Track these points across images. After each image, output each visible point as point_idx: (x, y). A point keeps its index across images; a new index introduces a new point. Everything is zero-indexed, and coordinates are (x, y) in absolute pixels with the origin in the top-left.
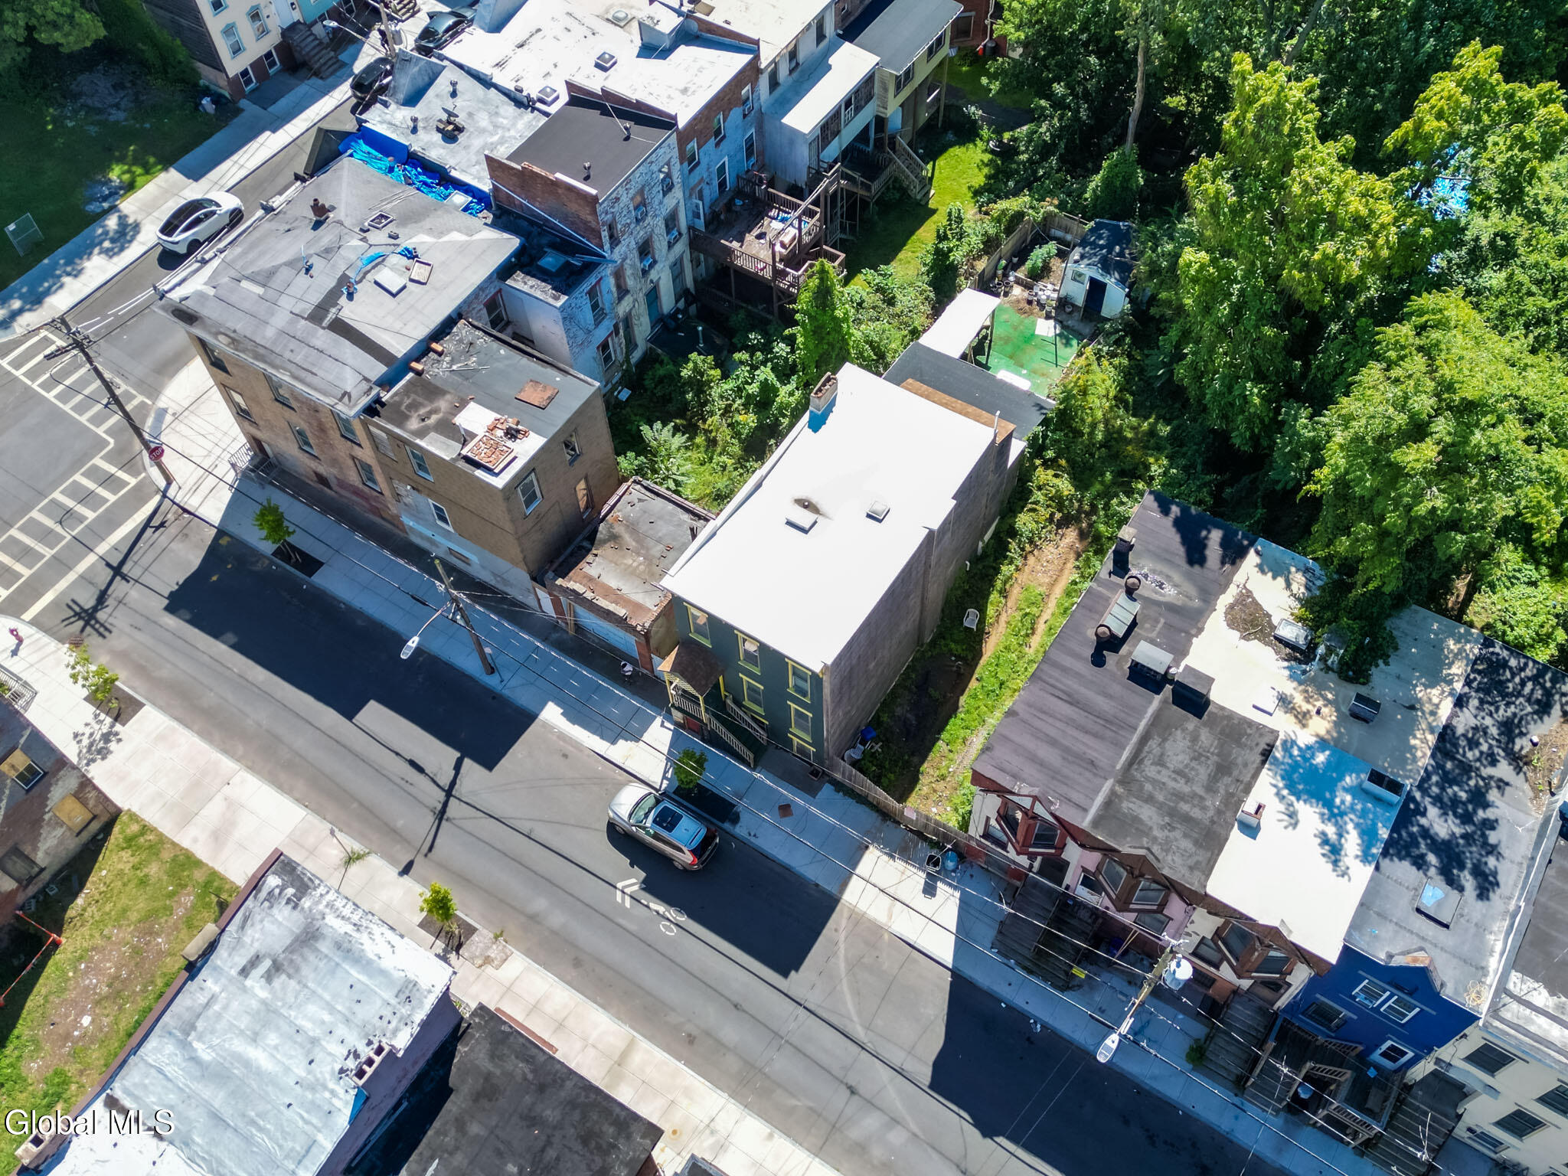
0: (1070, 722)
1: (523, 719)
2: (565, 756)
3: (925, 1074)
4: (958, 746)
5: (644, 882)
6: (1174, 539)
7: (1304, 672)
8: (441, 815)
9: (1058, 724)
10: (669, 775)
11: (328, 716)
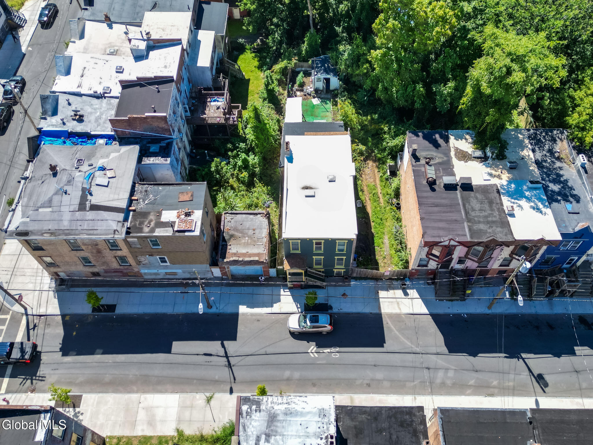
0: (440, 212)
1: (235, 317)
2: (258, 321)
3: (445, 350)
4: (382, 246)
5: (316, 345)
6: (426, 143)
7: (489, 164)
8: (230, 365)
9: (438, 214)
10: (299, 306)
11: (161, 357)
